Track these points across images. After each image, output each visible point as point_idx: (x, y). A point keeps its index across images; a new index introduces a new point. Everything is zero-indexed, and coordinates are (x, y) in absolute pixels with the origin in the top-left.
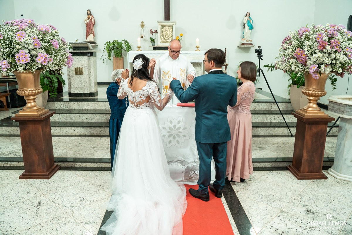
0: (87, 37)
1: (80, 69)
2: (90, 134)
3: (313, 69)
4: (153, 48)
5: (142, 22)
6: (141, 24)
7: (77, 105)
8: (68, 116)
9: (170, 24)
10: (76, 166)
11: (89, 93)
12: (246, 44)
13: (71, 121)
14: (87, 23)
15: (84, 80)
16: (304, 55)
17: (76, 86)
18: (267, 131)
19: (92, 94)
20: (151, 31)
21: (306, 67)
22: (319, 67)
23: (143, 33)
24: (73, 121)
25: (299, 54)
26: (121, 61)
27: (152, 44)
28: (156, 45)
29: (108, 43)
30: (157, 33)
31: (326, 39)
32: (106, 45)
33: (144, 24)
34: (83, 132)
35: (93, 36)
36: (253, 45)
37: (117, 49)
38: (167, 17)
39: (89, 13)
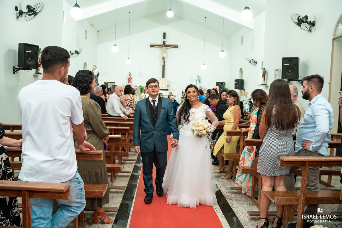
9: (165, 80)
38: (163, 77)
39: (130, 74)
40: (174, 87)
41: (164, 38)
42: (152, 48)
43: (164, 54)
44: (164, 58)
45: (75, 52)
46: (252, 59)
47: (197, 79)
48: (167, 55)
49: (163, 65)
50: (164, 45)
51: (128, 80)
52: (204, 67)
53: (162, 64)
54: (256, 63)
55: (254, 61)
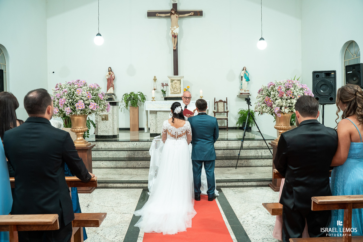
0: (108, 90)
1: (106, 116)
2: (115, 167)
3: (276, 110)
4: (164, 98)
5: (155, 77)
6: (153, 78)
7: (104, 145)
8: (97, 153)
9: (179, 79)
10: (108, 186)
11: (112, 135)
12: (244, 93)
13: (99, 157)
14: (108, 78)
15: (109, 124)
16: (270, 101)
17: (102, 130)
18: (258, 163)
19: (115, 136)
20: (162, 84)
21: (273, 109)
22: (281, 109)
23: (155, 86)
24: (101, 157)
25: (267, 100)
26: (136, 110)
27: (164, 95)
28: (167, 96)
29: (125, 94)
30: (168, 86)
31: (283, 89)
32: (124, 97)
33: (156, 78)
34: (109, 165)
35: (113, 89)
36: (250, 94)
37: (134, 100)
38: (176, 73)
39: (110, 70)
40: (201, 91)
42: (152, 19)
43: (175, 27)
44: (175, 36)
48: (181, 30)
49: (174, 50)
50: (175, 11)
51: (106, 83)
52: (262, 45)
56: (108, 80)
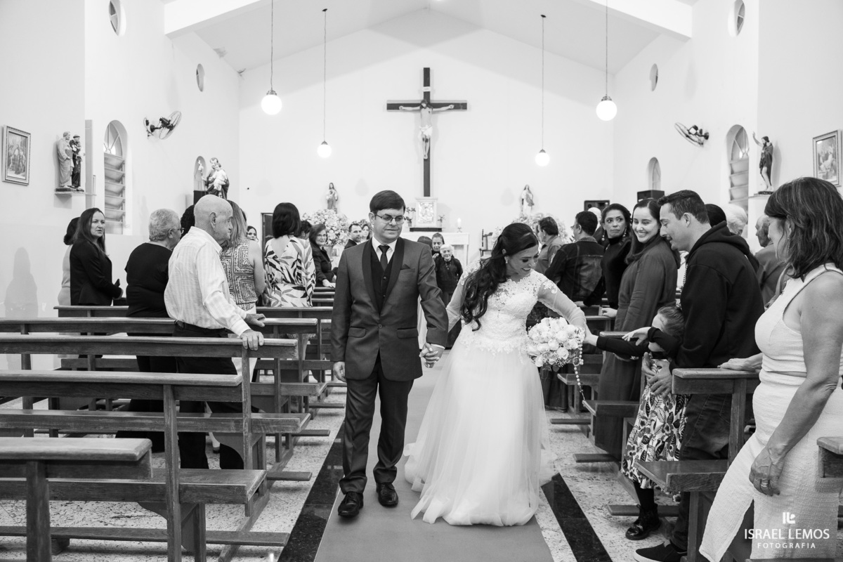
4: (409, 229)
9: (431, 201)
14: (329, 199)
27: (409, 225)
28: (413, 226)
30: (415, 211)
38: (427, 193)
39: (332, 187)
41: (427, 82)
42: (394, 113)
43: (427, 127)
44: (426, 140)
45: (160, 125)
46: (693, 125)
47: (524, 197)
48: (435, 131)
49: (425, 160)
50: (427, 103)
52: (543, 160)
53: (422, 156)
54: (706, 137)
55: (698, 131)
56: (329, 201)
